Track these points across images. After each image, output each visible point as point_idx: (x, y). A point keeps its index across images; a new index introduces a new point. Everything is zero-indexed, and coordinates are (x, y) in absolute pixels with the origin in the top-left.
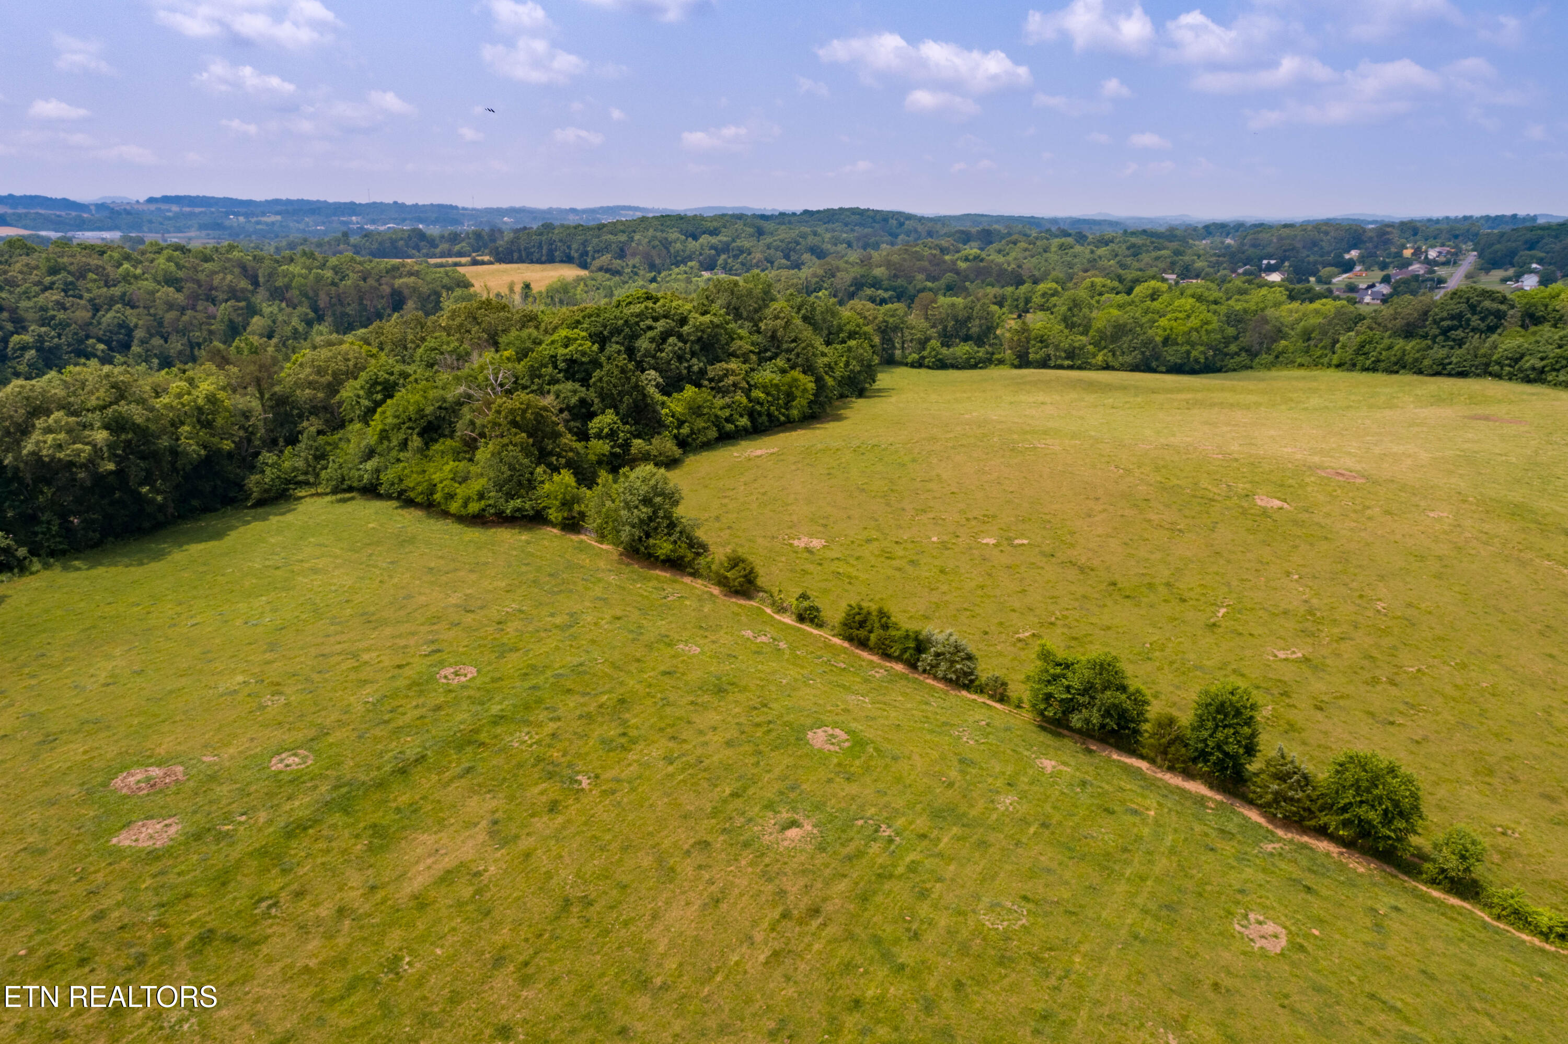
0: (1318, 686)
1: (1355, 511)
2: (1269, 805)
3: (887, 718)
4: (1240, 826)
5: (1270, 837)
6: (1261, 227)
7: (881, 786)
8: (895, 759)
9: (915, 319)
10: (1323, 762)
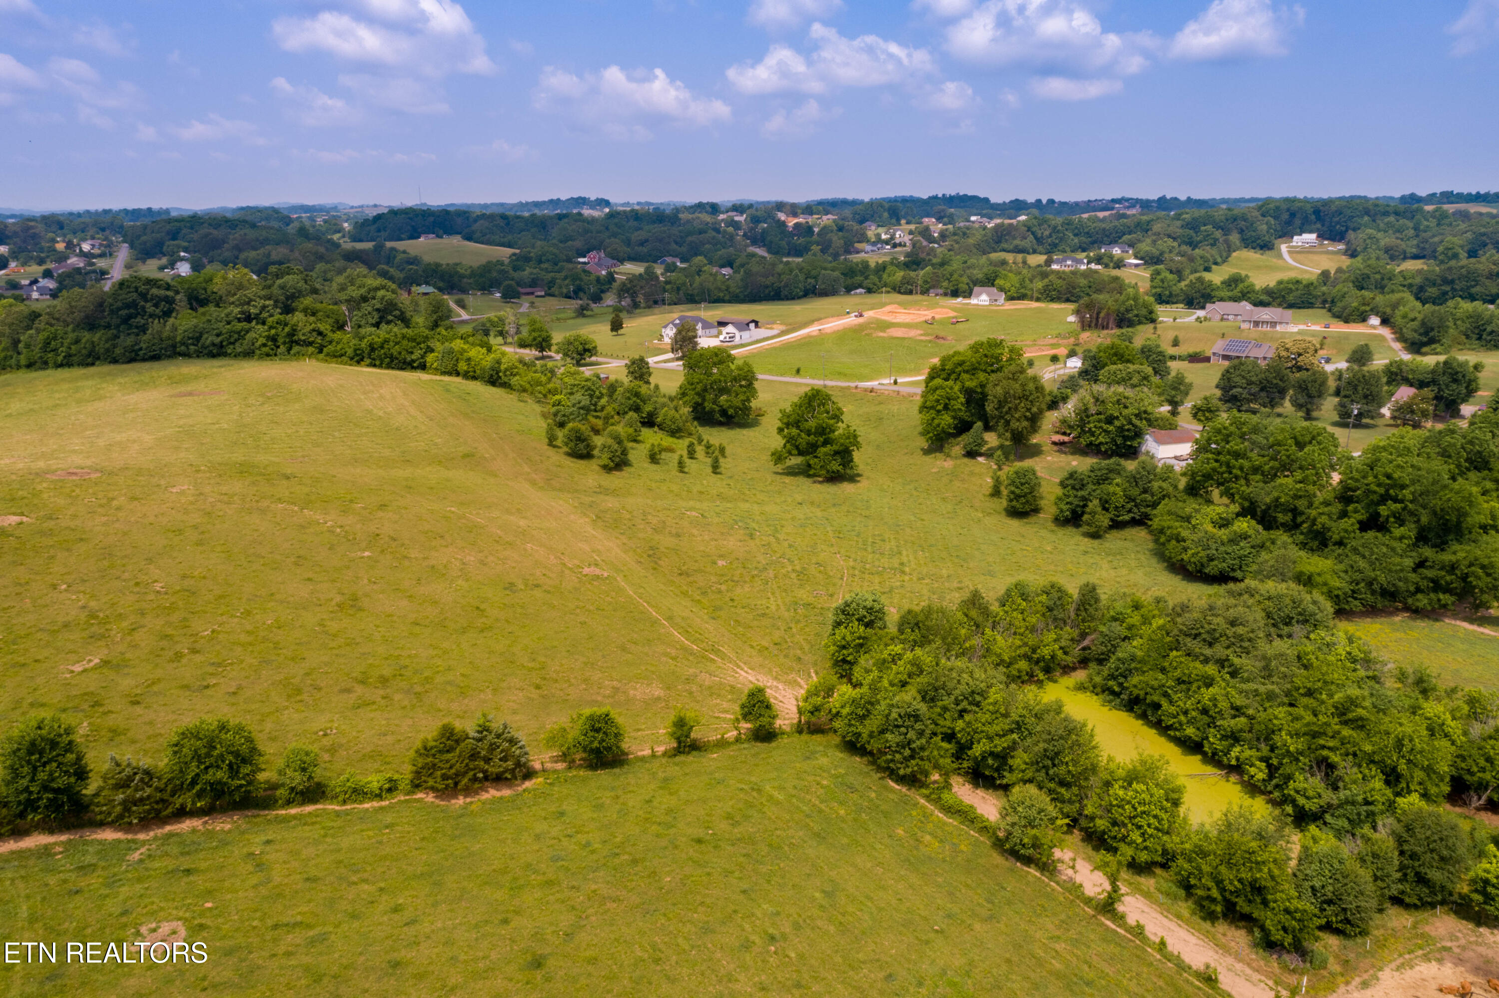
0: (126, 683)
1: (101, 506)
2: (121, 816)
4: (98, 852)
5: (133, 845)
10: (158, 751)
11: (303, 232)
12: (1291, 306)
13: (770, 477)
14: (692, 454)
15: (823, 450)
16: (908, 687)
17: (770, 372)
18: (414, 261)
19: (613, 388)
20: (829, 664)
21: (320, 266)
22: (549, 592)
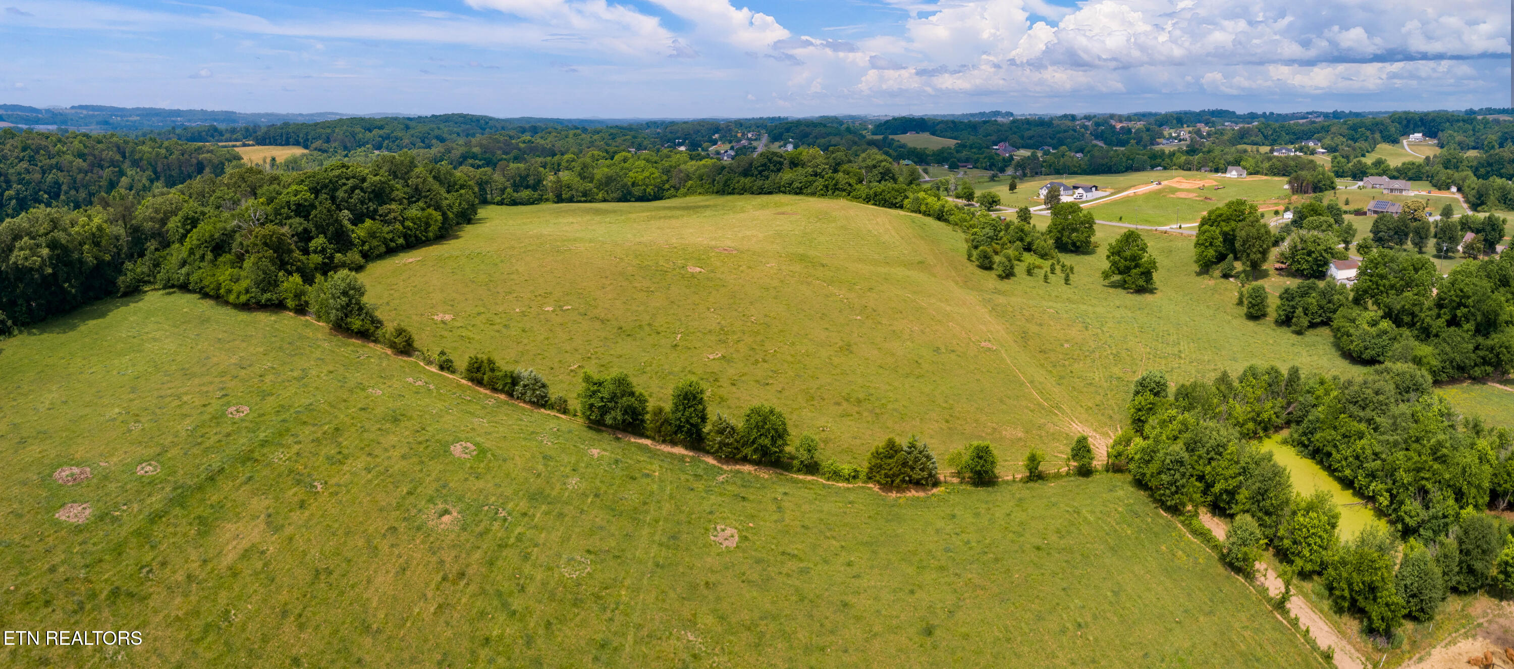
0: (731, 372)
1: (735, 269)
2: (717, 451)
3: (498, 432)
4: (705, 469)
5: (720, 471)
6: (673, 123)
7: (497, 481)
8: (505, 460)
9: (497, 177)
10: (739, 417)
11: (848, 130)
12: (1410, 179)
13: (1100, 288)
14: (1053, 271)
15: (1134, 271)
16: (1178, 441)
17: (1103, 219)
18: (903, 146)
19: (1008, 226)
20: (1129, 422)
21: (855, 148)
22: (959, 356)
